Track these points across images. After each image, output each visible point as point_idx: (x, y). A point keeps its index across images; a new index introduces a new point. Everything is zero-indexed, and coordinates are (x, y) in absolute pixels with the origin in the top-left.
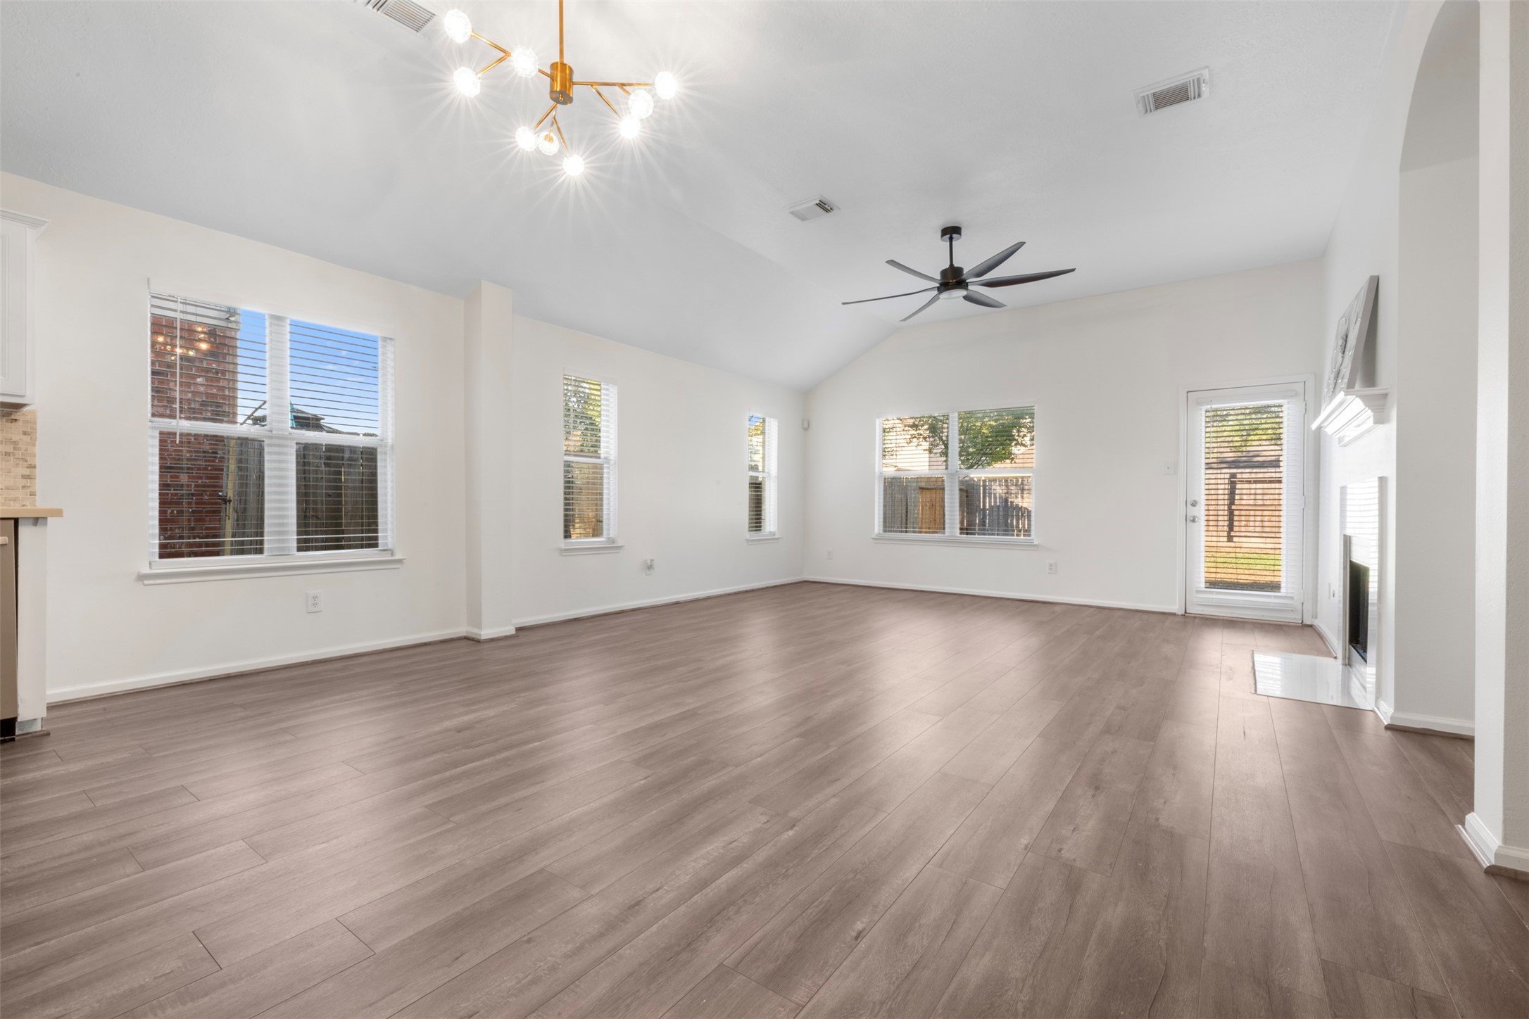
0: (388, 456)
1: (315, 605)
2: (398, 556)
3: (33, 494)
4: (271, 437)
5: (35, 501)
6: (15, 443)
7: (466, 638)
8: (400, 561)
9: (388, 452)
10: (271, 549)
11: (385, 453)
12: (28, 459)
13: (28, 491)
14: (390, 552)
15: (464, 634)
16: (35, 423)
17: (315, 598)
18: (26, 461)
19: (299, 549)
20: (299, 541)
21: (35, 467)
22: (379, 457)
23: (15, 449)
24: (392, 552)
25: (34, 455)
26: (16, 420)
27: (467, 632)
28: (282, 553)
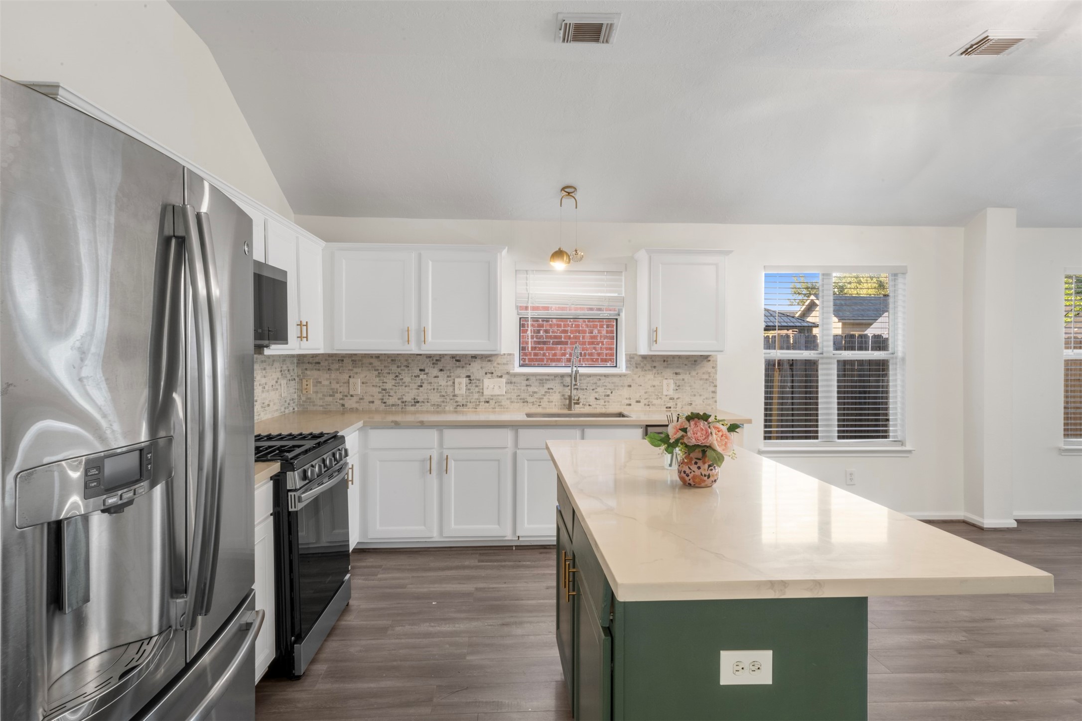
0: (898, 366)
1: (851, 479)
2: (908, 447)
3: (716, 402)
4: (822, 358)
5: (716, 405)
6: (709, 373)
7: (965, 522)
8: (910, 452)
9: (898, 363)
10: (823, 437)
11: (896, 364)
12: (714, 382)
13: (714, 400)
14: (901, 443)
15: (962, 518)
16: (717, 361)
17: (851, 474)
18: (713, 383)
19: (839, 437)
20: (839, 432)
21: (716, 386)
22: (891, 367)
23: (709, 377)
24: (902, 443)
25: (716, 380)
26: (710, 360)
27: (964, 516)
28: (829, 441)
